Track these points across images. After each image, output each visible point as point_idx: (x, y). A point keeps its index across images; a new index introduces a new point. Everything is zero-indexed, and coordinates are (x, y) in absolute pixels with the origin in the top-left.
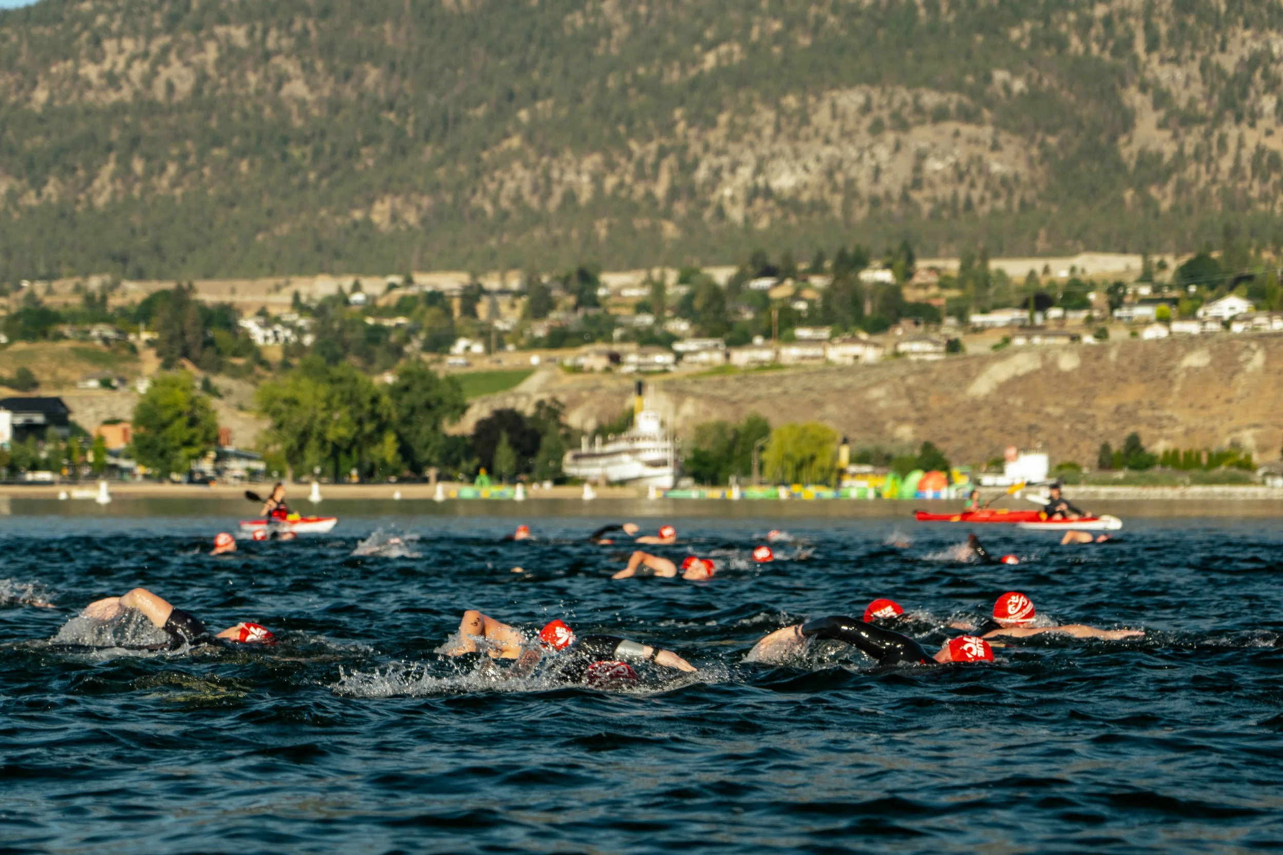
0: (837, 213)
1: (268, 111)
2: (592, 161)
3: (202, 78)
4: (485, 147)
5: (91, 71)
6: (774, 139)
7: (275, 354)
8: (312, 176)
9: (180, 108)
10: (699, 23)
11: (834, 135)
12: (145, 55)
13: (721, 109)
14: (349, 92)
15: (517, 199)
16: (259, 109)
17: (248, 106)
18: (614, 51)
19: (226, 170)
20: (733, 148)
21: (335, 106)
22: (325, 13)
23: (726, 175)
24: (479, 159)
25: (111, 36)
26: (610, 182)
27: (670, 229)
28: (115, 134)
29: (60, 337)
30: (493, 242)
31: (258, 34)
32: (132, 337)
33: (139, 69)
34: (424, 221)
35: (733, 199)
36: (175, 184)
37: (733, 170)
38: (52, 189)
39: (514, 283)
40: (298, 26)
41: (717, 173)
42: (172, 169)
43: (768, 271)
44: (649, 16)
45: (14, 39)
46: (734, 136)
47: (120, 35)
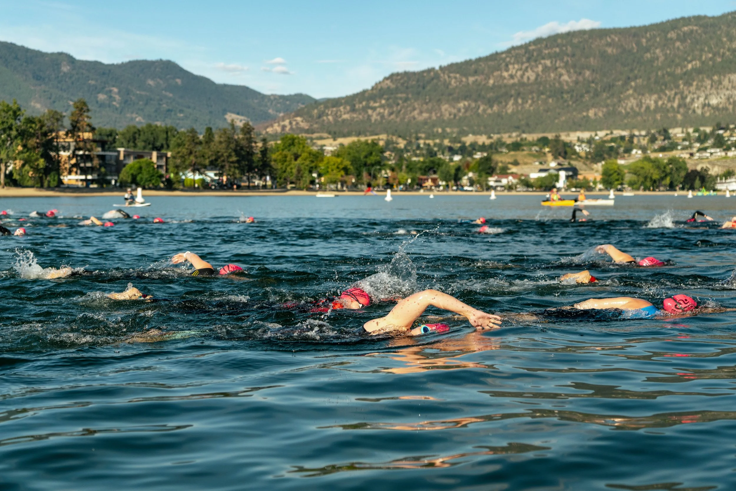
0: (731, 111)
1: (557, 85)
2: (655, 97)
3: (538, 75)
4: (621, 93)
5: (505, 74)
6: (711, 89)
7: (583, 154)
8: (570, 103)
9: (531, 84)
10: (686, 55)
11: (730, 87)
12: (521, 69)
13: (694, 81)
14: (581, 78)
15: (632, 108)
16: (554, 84)
17: (552, 84)
18: (660, 64)
19: (545, 102)
20: (697, 92)
21: (577, 82)
22: (573, 55)
23: (696, 100)
24: (620, 97)
25: (511, 64)
26: (660, 103)
27: (679, 117)
28: (513, 92)
29: (523, 150)
30: (626, 121)
31: (554, 63)
32: (543, 150)
33: (519, 73)
34: (604, 115)
35: (698, 107)
36: (531, 106)
37: (698, 98)
38: (495, 108)
39: (643, 133)
40: (565, 59)
41: (693, 100)
42: (530, 102)
43: (722, 129)
44: (670, 54)
45: (483, 65)
46: (698, 88)
47: (513, 64)
